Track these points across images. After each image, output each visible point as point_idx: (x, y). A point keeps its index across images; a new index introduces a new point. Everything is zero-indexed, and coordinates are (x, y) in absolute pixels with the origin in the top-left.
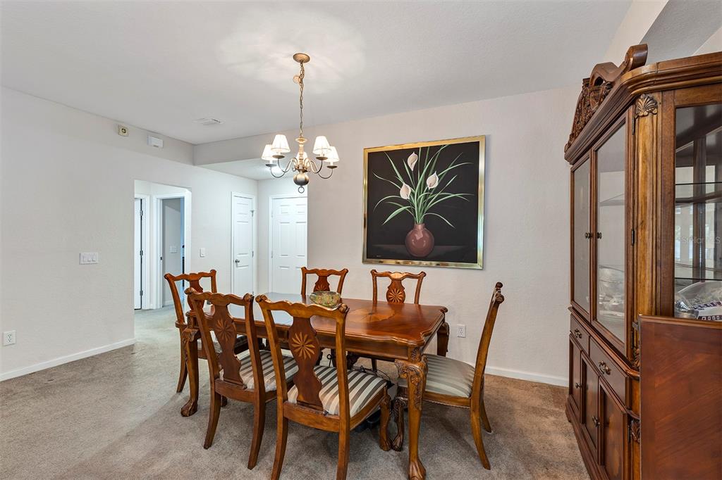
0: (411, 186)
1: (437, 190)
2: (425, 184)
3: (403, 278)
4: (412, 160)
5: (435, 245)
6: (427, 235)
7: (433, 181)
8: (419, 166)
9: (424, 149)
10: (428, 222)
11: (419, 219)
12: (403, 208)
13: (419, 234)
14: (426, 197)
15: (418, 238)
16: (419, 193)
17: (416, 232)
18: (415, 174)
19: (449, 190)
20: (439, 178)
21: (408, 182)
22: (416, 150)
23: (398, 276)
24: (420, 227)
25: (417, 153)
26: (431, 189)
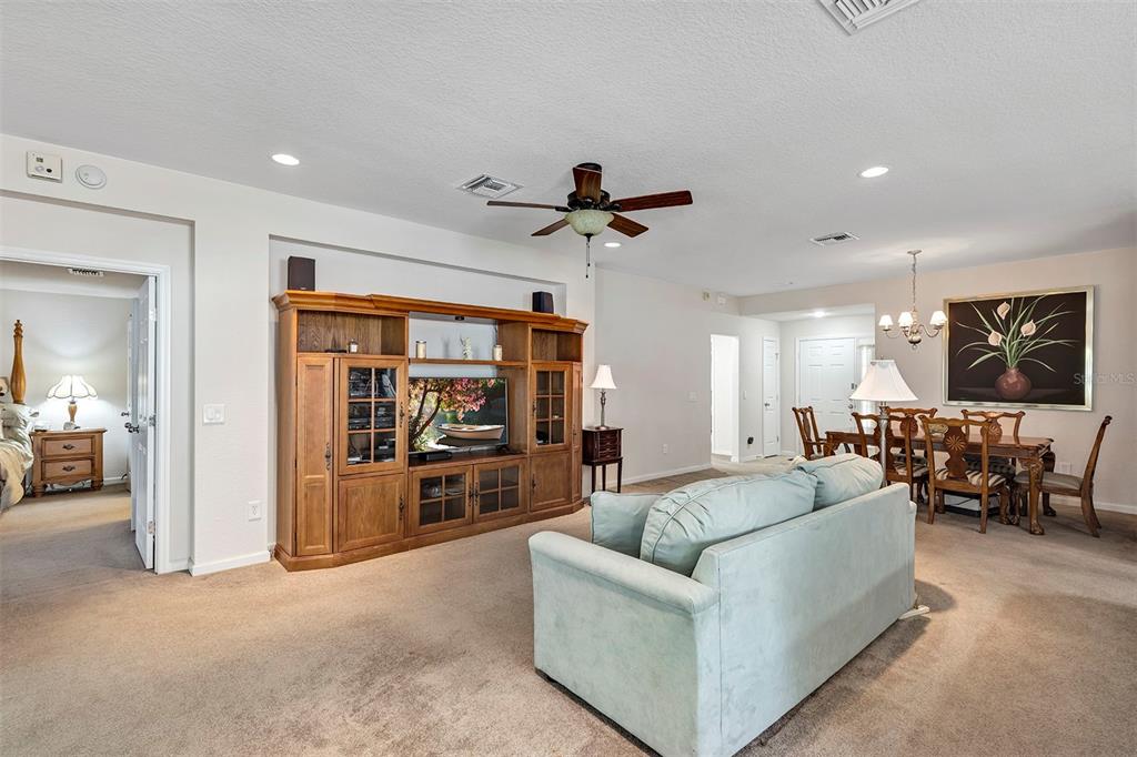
0: (1002, 333)
1: (1033, 337)
2: (1019, 332)
3: (998, 417)
4: (1003, 310)
5: (1033, 388)
6: (1022, 380)
7: (1029, 328)
8: (1012, 315)
9: (1018, 300)
10: (1020, 367)
11: (1012, 364)
12: (992, 354)
13: (1012, 377)
14: (1020, 343)
15: (1011, 382)
16: (1012, 339)
17: (1008, 376)
18: (1007, 322)
19: (1049, 336)
20: (1037, 325)
21: (997, 329)
22: (1008, 301)
23: (992, 415)
24: (1013, 371)
25: (1009, 303)
26: (1027, 337)
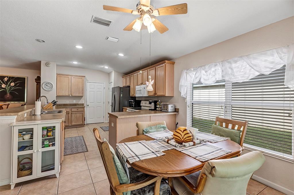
0: (6, 85)
1: (13, 86)
2: (10, 85)
3: (2, 105)
4: (6, 79)
5: (13, 98)
6: (11, 96)
7: (13, 84)
8: (8, 81)
9: (10, 77)
10: (10, 93)
11: (8, 92)
14: (10, 88)
15: (8, 96)
16: (8, 86)
19: (18, 86)
20: (15, 84)
21: (5, 84)
22: (7, 77)
24: (8, 94)
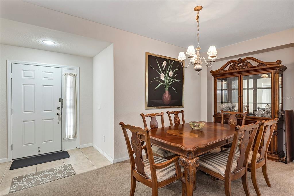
0: (164, 75)
1: (172, 78)
2: (169, 75)
4: (165, 64)
5: (172, 99)
6: (169, 95)
7: (171, 74)
8: (167, 66)
9: (168, 60)
10: (170, 90)
11: (167, 89)
12: (162, 84)
13: (167, 95)
14: (169, 79)
15: (166, 97)
16: (167, 78)
17: (166, 94)
18: (166, 70)
19: (176, 78)
20: (173, 73)
21: (163, 73)
24: (167, 92)
25: (166, 61)
